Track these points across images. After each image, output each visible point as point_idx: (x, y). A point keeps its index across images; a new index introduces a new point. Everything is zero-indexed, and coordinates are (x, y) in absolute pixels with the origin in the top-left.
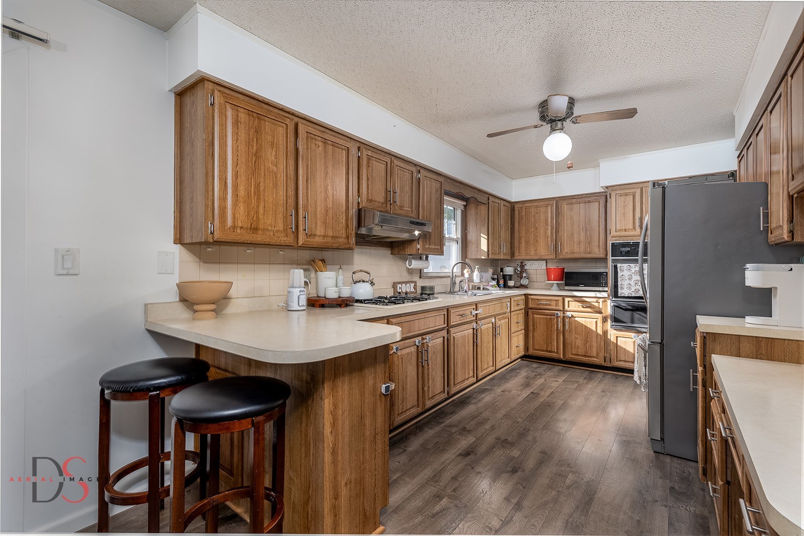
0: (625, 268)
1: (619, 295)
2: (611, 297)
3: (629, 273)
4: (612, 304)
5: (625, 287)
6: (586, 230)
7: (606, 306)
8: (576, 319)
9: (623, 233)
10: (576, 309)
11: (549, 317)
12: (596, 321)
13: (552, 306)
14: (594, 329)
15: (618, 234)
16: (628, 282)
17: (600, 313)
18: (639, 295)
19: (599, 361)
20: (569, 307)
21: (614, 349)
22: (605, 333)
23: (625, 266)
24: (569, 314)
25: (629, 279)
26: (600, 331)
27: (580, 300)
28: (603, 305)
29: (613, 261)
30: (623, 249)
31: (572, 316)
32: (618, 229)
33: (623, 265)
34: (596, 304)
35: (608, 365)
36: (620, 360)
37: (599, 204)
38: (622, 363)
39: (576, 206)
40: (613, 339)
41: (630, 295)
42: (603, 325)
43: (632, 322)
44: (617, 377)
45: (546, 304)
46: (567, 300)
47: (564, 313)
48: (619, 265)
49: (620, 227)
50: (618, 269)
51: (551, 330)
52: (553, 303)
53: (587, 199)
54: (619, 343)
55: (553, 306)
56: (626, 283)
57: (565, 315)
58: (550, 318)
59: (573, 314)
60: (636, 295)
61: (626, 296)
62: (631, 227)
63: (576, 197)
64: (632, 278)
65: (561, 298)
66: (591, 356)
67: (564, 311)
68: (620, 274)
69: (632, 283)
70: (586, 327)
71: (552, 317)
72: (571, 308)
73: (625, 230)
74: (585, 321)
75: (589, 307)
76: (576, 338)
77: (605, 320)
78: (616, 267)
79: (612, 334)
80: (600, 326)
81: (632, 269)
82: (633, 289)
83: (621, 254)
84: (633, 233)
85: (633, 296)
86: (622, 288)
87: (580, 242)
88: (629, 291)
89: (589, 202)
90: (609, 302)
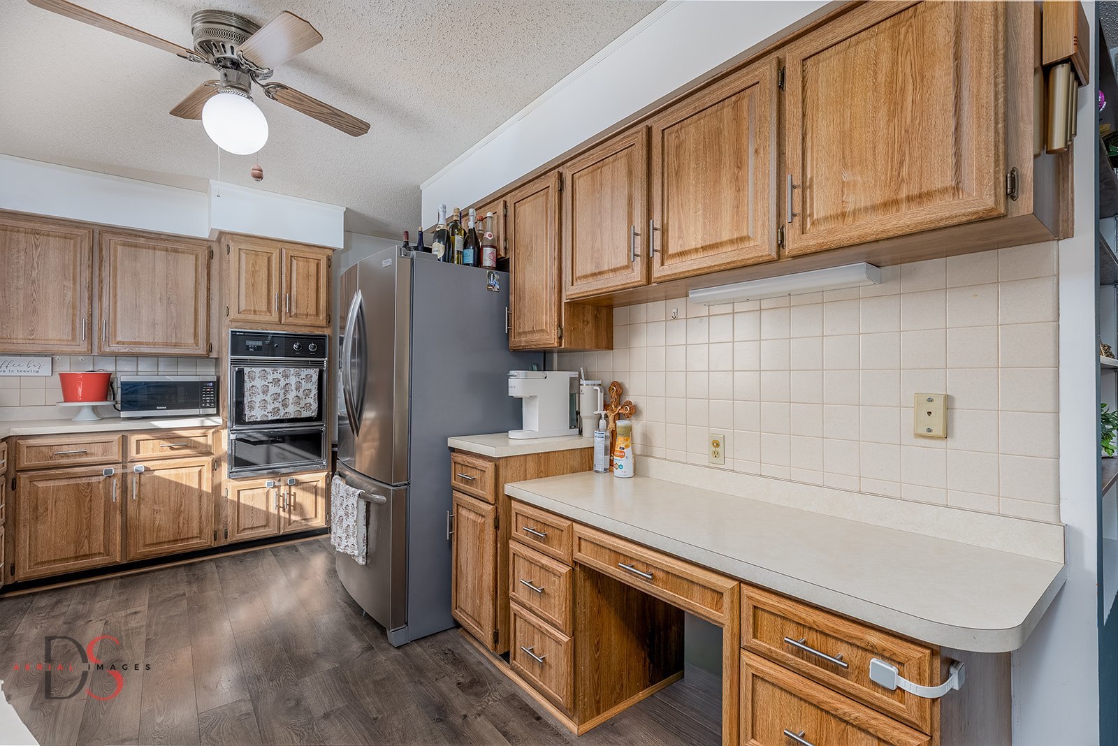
0: (258, 375)
1: (247, 421)
2: (229, 424)
3: (263, 383)
4: (233, 437)
5: (257, 405)
6: (169, 303)
7: (219, 441)
8: (156, 473)
9: (251, 317)
10: (157, 454)
11: (84, 480)
12: (200, 471)
13: (92, 454)
14: (196, 486)
15: (242, 317)
16: (261, 397)
17: (209, 453)
18: (278, 417)
19: (205, 542)
20: (138, 452)
21: (234, 514)
22: (217, 488)
23: (257, 371)
24: (140, 466)
25: (263, 393)
26: (207, 487)
27: (167, 436)
28: (213, 440)
29: (234, 363)
30: (250, 343)
31: (147, 469)
32: (243, 307)
33: (253, 369)
34: (202, 440)
35: (223, 543)
36: (244, 529)
37: (196, 260)
38: (247, 533)
39: (145, 255)
40: (231, 496)
41: (265, 419)
42: (213, 475)
43: (268, 462)
44: (241, 559)
45: (75, 455)
46: (133, 439)
47: (124, 467)
48: (246, 370)
49: (247, 305)
50: (246, 377)
51: (90, 509)
52: (98, 449)
53: (170, 246)
54: (242, 501)
55: (97, 455)
56: (258, 399)
57: (128, 471)
58: (88, 484)
59: (148, 464)
60: (275, 418)
61: (258, 420)
62: (264, 308)
63: (146, 235)
64: (268, 391)
65: (116, 437)
66: (188, 538)
67: (125, 461)
68: (247, 385)
69: (269, 399)
70: (178, 485)
71: (94, 480)
72: (142, 455)
73: (255, 311)
74: (177, 475)
75: (186, 447)
76: (155, 512)
77: (216, 464)
78: (240, 374)
79: (230, 488)
80: (207, 479)
81: (269, 376)
82: (270, 408)
83: (247, 351)
84: (267, 318)
85: (269, 419)
86: (252, 408)
87: (154, 324)
88: (263, 412)
89: (176, 251)
90: (225, 433)
